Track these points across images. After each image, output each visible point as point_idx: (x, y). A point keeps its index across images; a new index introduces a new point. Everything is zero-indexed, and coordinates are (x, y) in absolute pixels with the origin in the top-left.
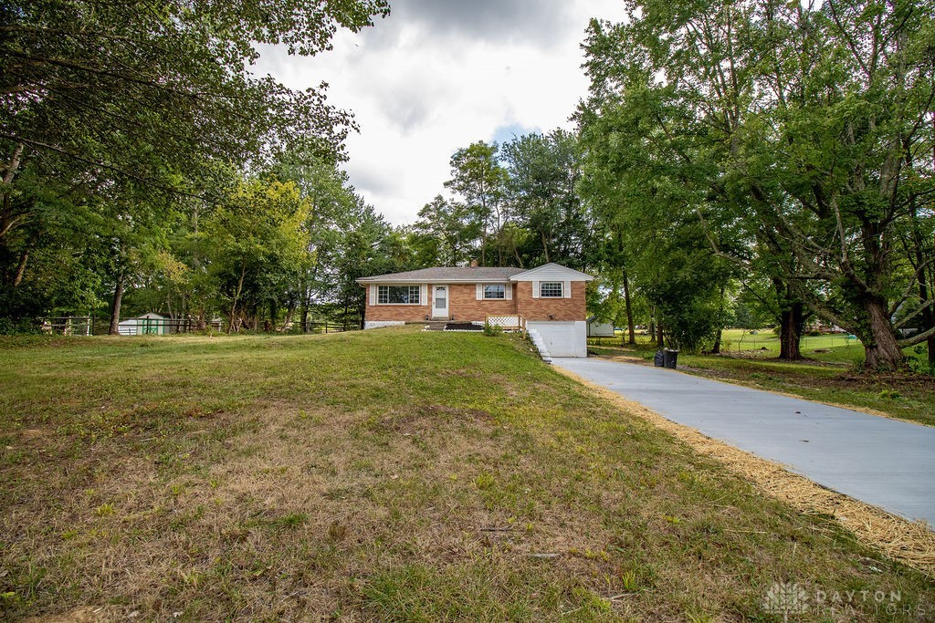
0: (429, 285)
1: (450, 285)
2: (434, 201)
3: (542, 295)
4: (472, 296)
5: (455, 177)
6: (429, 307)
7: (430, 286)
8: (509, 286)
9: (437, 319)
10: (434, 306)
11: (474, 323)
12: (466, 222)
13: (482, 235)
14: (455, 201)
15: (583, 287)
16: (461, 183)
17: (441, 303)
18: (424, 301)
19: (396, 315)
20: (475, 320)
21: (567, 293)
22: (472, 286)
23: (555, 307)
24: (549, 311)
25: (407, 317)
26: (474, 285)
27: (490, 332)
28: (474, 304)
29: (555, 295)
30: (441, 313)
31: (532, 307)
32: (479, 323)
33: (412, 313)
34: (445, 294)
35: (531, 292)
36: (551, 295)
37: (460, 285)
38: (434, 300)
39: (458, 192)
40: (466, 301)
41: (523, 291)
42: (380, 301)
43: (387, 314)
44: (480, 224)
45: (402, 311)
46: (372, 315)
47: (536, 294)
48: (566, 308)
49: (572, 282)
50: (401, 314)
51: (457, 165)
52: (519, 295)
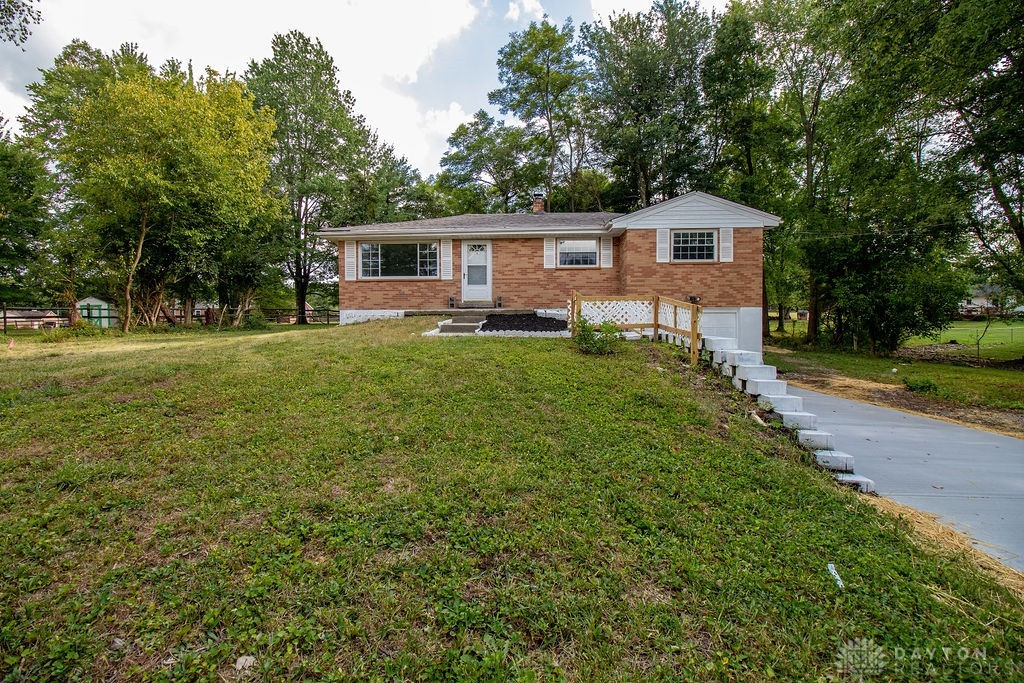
0: (454, 240)
1: (495, 240)
2: (473, 120)
3: (676, 257)
4: (537, 260)
5: (505, 85)
6: (456, 283)
7: (457, 242)
8: (607, 240)
9: (470, 305)
10: (465, 281)
11: (540, 312)
12: (523, 160)
13: (547, 180)
14: (506, 125)
15: (757, 240)
16: (516, 96)
17: (477, 275)
18: (445, 272)
19: (394, 298)
20: (541, 306)
21: (725, 252)
22: (537, 240)
23: (701, 280)
24: (688, 289)
25: (415, 301)
26: (540, 239)
27: (593, 344)
28: (540, 275)
29: (701, 257)
30: (479, 293)
31: (654, 280)
32: (551, 312)
33: (423, 295)
34: (485, 258)
35: (653, 250)
36: (693, 257)
37: (513, 240)
38: (465, 270)
39: (510, 113)
40: (524, 271)
41: (636, 249)
42: (366, 273)
43: (378, 296)
44: (543, 164)
45: (406, 290)
46: (352, 299)
47: (664, 254)
48: (723, 281)
49: (736, 230)
50: (401, 297)
51: (508, 65)
52: (629, 257)
